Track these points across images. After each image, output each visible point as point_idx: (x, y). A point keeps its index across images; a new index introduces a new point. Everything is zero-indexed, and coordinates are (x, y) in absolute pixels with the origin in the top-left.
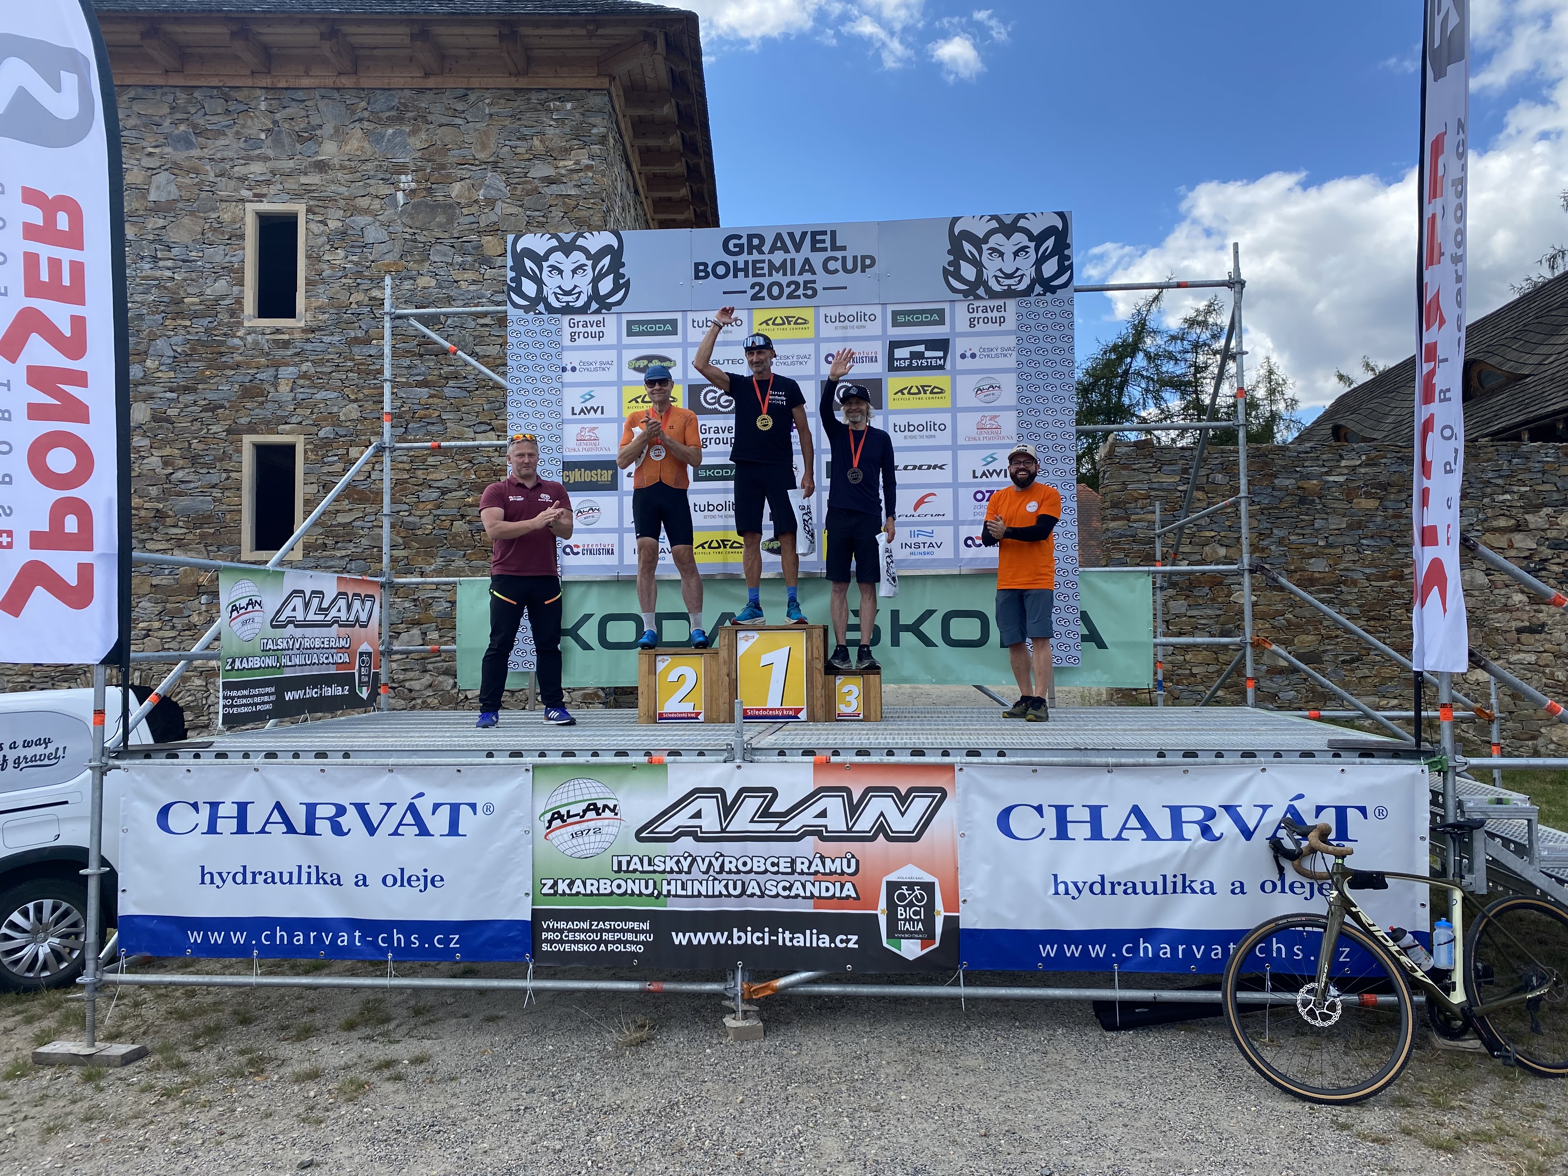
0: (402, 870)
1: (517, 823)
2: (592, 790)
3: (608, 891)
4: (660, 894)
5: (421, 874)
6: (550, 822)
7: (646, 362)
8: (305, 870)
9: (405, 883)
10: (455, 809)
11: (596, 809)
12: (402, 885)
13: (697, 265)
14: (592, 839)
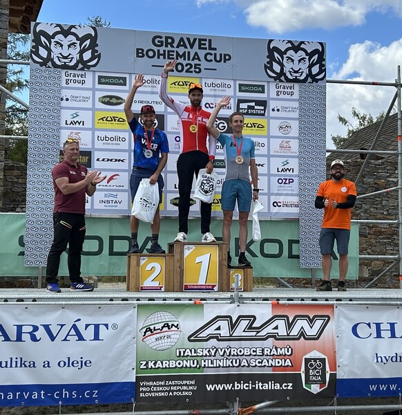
0: (69, 358)
1: (129, 334)
2: (166, 317)
3: (174, 366)
4: (200, 366)
5: (79, 360)
6: (145, 333)
7: (108, 99)
8: (14, 360)
9: (71, 365)
10: (97, 327)
11: (168, 326)
12: (69, 366)
14: (166, 341)
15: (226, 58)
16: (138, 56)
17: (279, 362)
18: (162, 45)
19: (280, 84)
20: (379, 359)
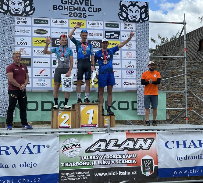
0: (25, 163)
1: (55, 150)
2: (74, 141)
3: (78, 165)
4: (91, 165)
5: (30, 163)
6: (63, 149)
7: (39, 31)
9: (26, 166)
10: (39, 147)
11: (75, 145)
12: (25, 166)
13: (54, 6)
14: (74, 153)
15: (99, 10)
16: (54, 9)
17: (130, 161)
18: (66, 4)
19: (126, 23)
20: (178, 158)
